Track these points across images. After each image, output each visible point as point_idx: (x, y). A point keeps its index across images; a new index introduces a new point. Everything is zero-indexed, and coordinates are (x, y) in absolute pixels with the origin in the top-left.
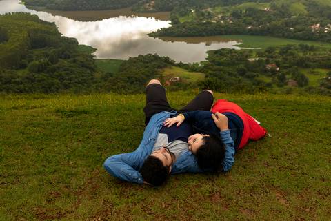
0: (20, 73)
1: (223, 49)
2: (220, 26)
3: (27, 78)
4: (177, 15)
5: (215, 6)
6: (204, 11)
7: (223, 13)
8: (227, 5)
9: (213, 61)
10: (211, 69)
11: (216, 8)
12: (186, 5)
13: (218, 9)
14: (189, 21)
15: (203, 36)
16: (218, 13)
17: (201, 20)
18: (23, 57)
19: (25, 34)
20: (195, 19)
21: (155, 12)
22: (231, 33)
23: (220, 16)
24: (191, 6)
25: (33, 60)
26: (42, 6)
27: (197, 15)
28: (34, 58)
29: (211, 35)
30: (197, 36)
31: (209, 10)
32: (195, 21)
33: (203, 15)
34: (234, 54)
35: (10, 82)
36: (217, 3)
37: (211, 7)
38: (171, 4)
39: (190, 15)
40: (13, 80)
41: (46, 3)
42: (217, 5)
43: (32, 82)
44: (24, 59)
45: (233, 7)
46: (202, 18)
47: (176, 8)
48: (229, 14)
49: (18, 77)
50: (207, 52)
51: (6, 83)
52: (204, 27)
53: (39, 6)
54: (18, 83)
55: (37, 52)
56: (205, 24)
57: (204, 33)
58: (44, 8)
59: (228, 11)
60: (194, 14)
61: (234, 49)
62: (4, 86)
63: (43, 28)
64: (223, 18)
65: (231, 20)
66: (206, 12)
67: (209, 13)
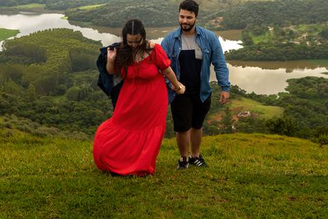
0: (57, 100)
1: (308, 78)
2: (306, 48)
3: (65, 106)
4: (250, 34)
5: (298, 24)
6: (284, 29)
7: (310, 32)
8: (315, 22)
9: (295, 93)
10: (291, 103)
11: (300, 25)
12: (262, 22)
13: (303, 27)
14: (266, 41)
15: (284, 60)
16: (303, 32)
17: (281, 40)
18: (62, 81)
19: (66, 54)
20: (273, 39)
21: (223, 30)
22: (318, 58)
23: (305, 35)
24: (269, 24)
25: (72, 85)
26: (88, 21)
27: (275, 34)
28: (75, 84)
29: (293, 59)
30: (275, 60)
31: (291, 28)
32: (273, 42)
33: (283, 34)
34: (321, 84)
35: (43, 111)
36: (301, 20)
37: (294, 24)
38: (242, 21)
39: (267, 34)
40: (48, 109)
41: (92, 19)
42: (302, 23)
43: (70, 111)
44: (63, 84)
45: (323, 25)
46: (282, 37)
47: (249, 25)
48: (317, 33)
49: (55, 105)
50: (288, 81)
51: (40, 112)
52: (284, 50)
53: (84, 21)
54: (53, 112)
55: (78, 76)
56: (285, 45)
57: (284, 57)
58: (90, 23)
59: (316, 30)
60: (272, 34)
61: (322, 78)
62: (38, 115)
63: (87, 48)
64: (309, 38)
65: (320, 41)
66: (287, 30)
67: (291, 32)
